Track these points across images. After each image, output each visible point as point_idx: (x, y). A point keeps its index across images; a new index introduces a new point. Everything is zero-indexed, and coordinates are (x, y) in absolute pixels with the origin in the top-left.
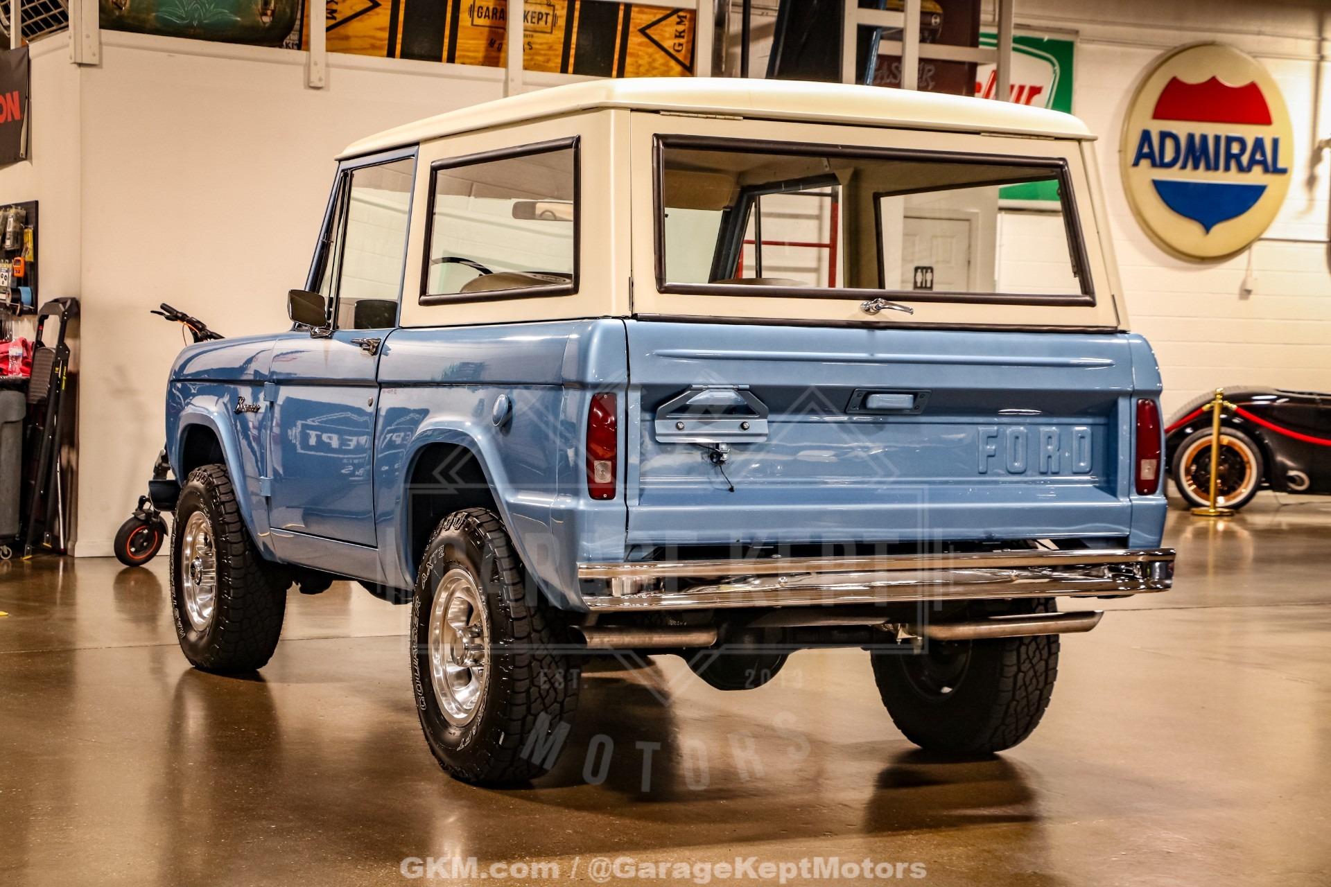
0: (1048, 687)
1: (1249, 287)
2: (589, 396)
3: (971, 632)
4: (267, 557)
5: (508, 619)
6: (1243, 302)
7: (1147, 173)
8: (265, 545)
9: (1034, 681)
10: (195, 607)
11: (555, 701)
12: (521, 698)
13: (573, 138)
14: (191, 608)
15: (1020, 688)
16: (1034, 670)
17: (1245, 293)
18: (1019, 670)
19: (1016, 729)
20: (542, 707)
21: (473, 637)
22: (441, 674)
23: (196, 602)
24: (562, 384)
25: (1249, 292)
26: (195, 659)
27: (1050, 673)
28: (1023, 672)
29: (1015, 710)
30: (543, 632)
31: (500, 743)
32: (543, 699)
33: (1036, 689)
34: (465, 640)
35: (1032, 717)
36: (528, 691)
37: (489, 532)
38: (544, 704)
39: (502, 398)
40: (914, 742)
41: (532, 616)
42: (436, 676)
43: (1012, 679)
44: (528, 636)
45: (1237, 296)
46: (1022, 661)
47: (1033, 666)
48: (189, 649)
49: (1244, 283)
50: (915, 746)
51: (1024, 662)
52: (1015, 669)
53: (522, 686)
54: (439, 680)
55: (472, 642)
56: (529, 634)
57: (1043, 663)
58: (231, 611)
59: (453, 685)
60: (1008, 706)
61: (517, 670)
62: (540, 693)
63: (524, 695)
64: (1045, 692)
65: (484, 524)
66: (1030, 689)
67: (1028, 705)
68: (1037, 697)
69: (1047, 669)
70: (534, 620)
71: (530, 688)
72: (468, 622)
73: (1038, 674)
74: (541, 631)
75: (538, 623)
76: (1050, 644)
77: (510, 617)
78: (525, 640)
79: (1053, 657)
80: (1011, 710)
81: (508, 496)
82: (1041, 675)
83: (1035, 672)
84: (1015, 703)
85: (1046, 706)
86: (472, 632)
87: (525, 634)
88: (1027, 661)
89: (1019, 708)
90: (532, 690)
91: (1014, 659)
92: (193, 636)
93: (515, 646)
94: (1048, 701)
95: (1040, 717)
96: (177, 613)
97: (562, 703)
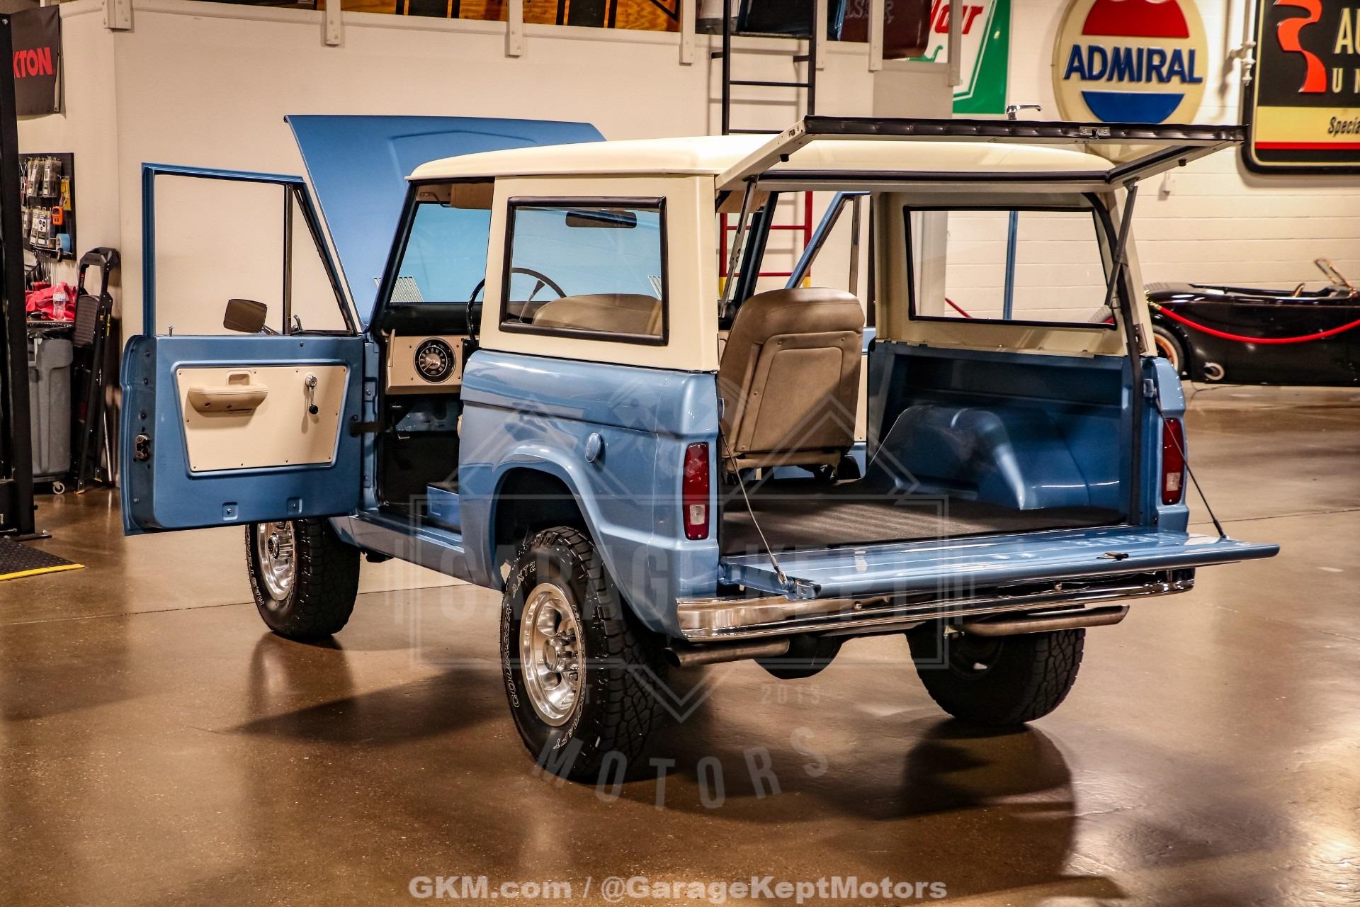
0: (1075, 667)
1: (1167, 189)
2: (684, 446)
3: (1012, 628)
4: (345, 540)
5: (602, 637)
6: (1162, 203)
7: (1078, 85)
8: (343, 530)
9: (1063, 664)
10: (272, 578)
11: (646, 708)
12: (616, 707)
13: (659, 198)
14: (269, 579)
15: (1050, 671)
16: (1063, 654)
17: (1164, 194)
18: (1050, 655)
19: (1046, 705)
20: (634, 714)
21: (564, 645)
22: (533, 677)
23: (273, 573)
24: (657, 432)
25: (1167, 193)
26: (276, 626)
27: (1077, 656)
28: (1053, 656)
29: (1046, 690)
30: (634, 648)
31: (596, 745)
32: (635, 707)
33: (1065, 670)
34: (557, 648)
35: (1059, 695)
36: (622, 701)
37: (580, 554)
38: (636, 712)
39: (594, 437)
40: (949, 713)
41: (624, 633)
42: (528, 679)
43: (1043, 664)
44: (622, 651)
45: (1156, 198)
46: (1053, 647)
47: (1062, 651)
48: (269, 617)
49: (1163, 185)
50: (950, 716)
51: (1054, 648)
52: (1046, 654)
53: (617, 696)
54: (532, 683)
55: (564, 650)
56: (623, 649)
57: (1071, 647)
58: (311, 587)
59: (544, 686)
60: (1040, 686)
61: (613, 682)
62: (632, 702)
63: (618, 704)
64: (1072, 672)
65: (576, 546)
66: (1059, 671)
67: (1057, 685)
68: (1065, 678)
69: (1074, 653)
70: (626, 637)
71: (623, 698)
72: (556, 628)
73: (1067, 657)
74: (633, 646)
75: (629, 639)
76: (1077, 636)
77: (605, 635)
78: (619, 655)
79: (1079, 642)
80: (1043, 690)
81: (602, 527)
82: (1069, 658)
83: (1064, 656)
84: (1046, 683)
85: (1072, 684)
86: (563, 640)
87: (619, 649)
88: (1057, 647)
89: (1049, 689)
90: (625, 700)
91: (1046, 648)
92: (273, 605)
93: (610, 660)
94: (1074, 679)
95: (1066, 694)
96: (255, 582)
97: (651, 710)
